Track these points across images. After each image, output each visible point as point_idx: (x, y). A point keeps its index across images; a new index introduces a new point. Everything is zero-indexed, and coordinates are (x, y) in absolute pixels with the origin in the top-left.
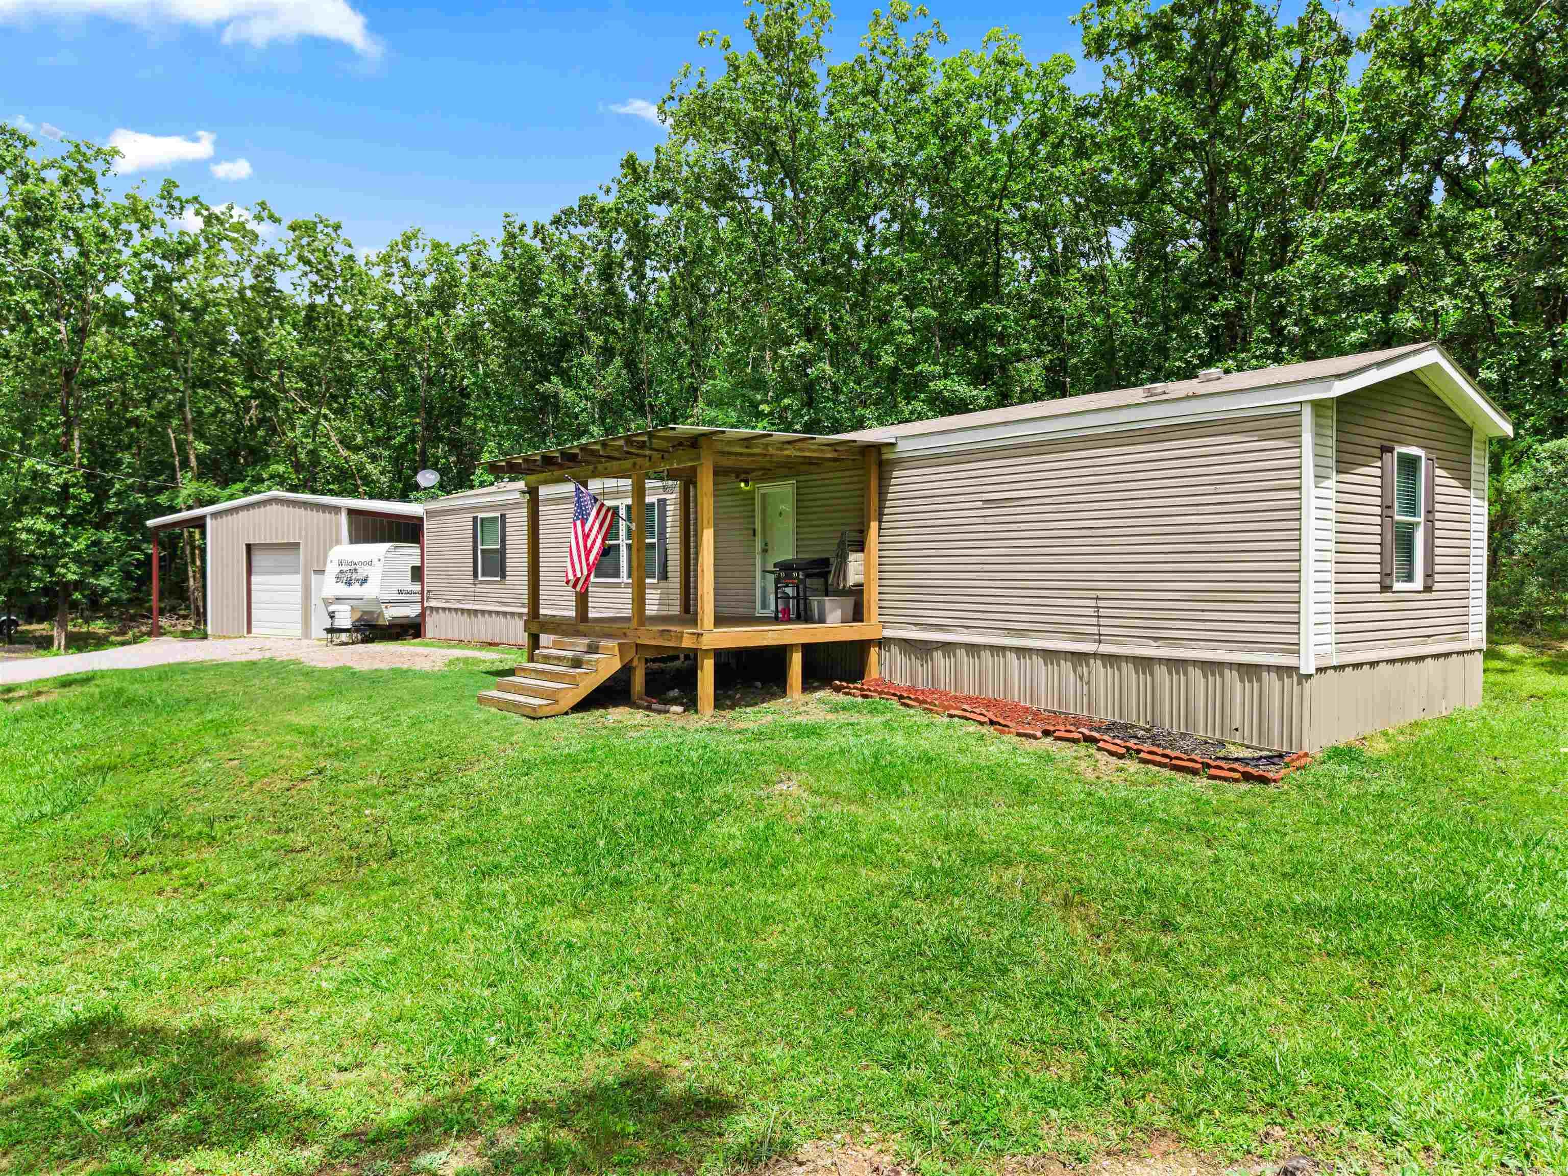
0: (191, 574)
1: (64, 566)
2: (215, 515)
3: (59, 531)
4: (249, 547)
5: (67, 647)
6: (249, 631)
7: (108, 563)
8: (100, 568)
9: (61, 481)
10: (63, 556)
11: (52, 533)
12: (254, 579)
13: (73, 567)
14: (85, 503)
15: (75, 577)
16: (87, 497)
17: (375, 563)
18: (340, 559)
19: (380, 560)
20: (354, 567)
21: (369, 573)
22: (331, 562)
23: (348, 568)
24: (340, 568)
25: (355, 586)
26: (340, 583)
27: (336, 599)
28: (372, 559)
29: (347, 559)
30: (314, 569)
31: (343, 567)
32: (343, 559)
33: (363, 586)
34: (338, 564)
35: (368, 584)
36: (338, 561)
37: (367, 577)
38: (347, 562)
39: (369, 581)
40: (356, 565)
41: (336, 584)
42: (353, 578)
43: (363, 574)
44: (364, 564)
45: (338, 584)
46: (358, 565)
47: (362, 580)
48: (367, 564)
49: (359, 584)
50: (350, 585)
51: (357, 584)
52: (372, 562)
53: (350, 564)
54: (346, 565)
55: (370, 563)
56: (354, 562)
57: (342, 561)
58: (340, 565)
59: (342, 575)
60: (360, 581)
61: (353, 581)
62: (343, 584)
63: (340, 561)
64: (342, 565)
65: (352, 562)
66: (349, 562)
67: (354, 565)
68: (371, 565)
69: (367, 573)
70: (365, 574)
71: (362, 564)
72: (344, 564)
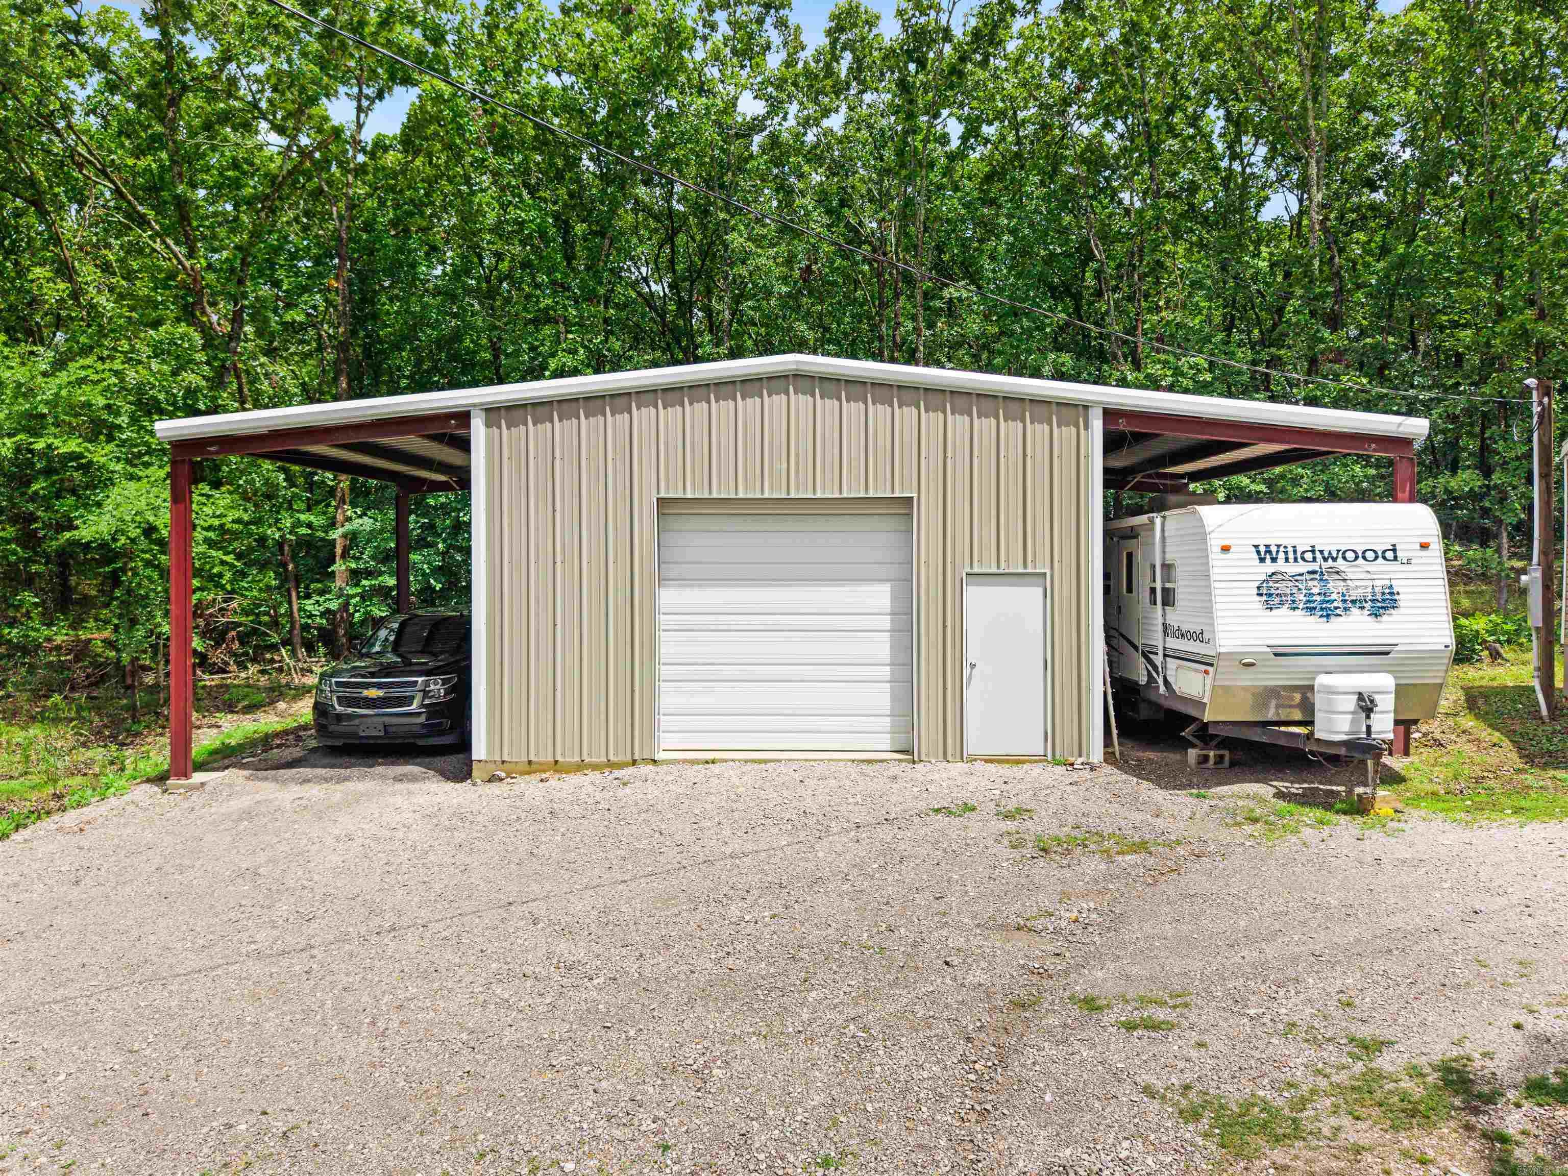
17: (1409, 554)
18: (1262, 542)
19: (1424, 546)
20: (1325, 565)
21: (1394, 583)
22: (1226, 549)
23: (1302, 567)
24: (1269, 567)
25: (1350, 618)
26: (1284, 610)
27: (1276, 655)
28: (1394, 541)
29: (1289, 542)
30: (968, 570)
31: (1281, 565)
32: (1272, 542)
33: (1385, 618)
34: (1255, 556)
35: (1401, 611)
36: (1256, 546)
37: (1392, 594)
38: (1295, 552)
39: (1401, 604)
40: (1334, 560)
41: (1268, 612)
42: (1334, 596)
43: (1370, 583)
44: (1364, 558)
45: (1274, 612)
46: (1340, 560)
47: (1372, 601)
48: (1376, 558)
49: (1366, 612)
50: (1328, 616)
51: (1355, 611)
52: (1394, 550)
53: (1308, 556)
54: (1291, 559)
55: (1390, 555)
56: (1321, 552)
57: (1274, 549)
58: (1268, 560)
59: (1285, 587)
60: (1368, 605)
61: (1335, 604)
62: (1298, 612)
63: (1262, 549)
64: (1274, 560)
65: (1313, 552)
66: (1300, 550)
67: (1325, 559)
68: (1396, 558)
69: (1387, 583)
70: (1378, 583)
71: (1357, 558)
72: (1281, 556)
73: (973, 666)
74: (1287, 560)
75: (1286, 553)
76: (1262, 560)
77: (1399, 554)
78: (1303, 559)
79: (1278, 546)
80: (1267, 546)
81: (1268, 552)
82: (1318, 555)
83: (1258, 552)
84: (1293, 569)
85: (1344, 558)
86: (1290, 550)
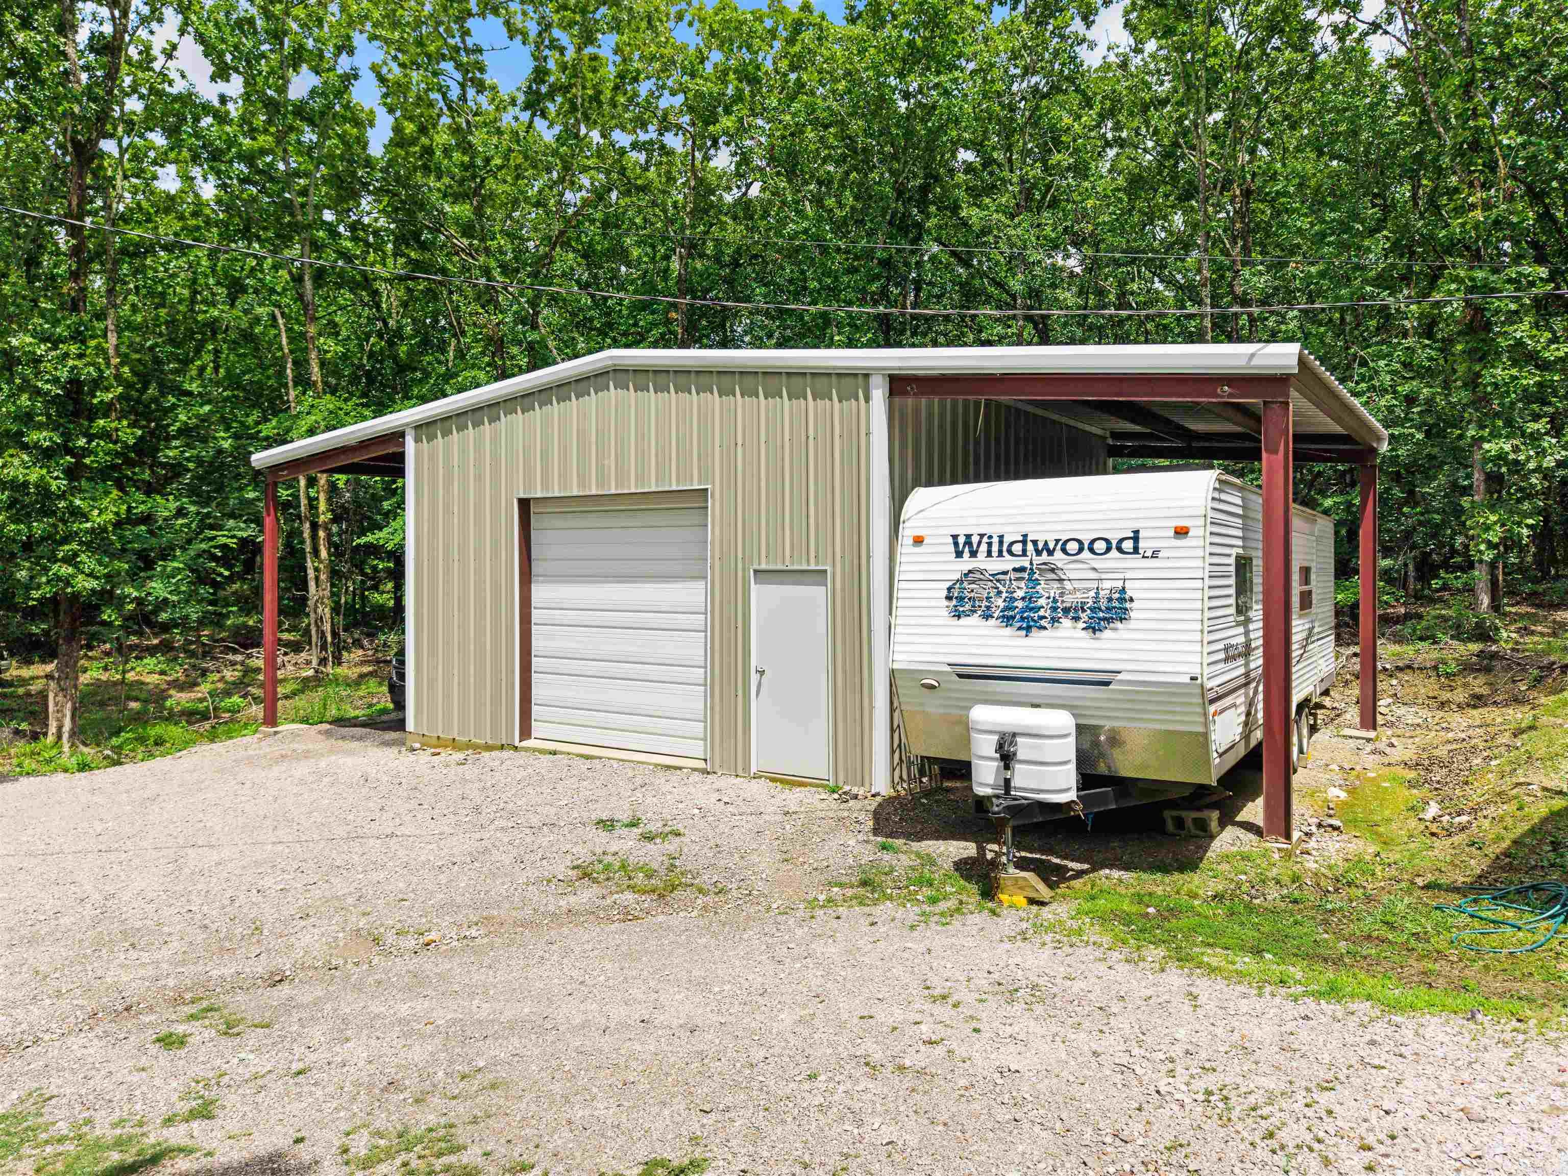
0: (311, 573)
1: (71, 560)
2: (424, 428)
3: (57, 484)
4: (525, 505)
5: (80, 734)
6: (526, 732)
7: (166, 554)
8: (149, 565)
9: (63, 374)
10: (65, 540)
11: (43, 489)
12: (540, 593)
13: (87, 561)
14: (126, 446)
15: (93, 584)
16: (129, 434)
17: (1156, 544)
18: (962, 532)
19: (1182, 532)
20: (1037, 560)
21: (1128, 585)
22: (918, 541)
23: (1008, 563)
24: (967, 563)
25: (1060, 633)
26: (975, 619)
27: (961, 676)
28: (1136, 525)
29: (995, 531)
30: (756, 567)
31: (981, 562)
32: (975, 531)
33: (1107, 634)
34: (952, 548)
35: (1132, 624)
36: (955, 537)
37: (1122, 600)
38: (1001, 543)
39: (1132, 614)
40: (1051, 553)
41: (955, 621)
42: (1042, 602)
43: (1094, 585)
44: (1091, 550)
45: (964, 621)
46: (1058, 554)
47: (1092, 609)
48: (1108, 549)
49: (1081, 625)
50: (1028, 629)
51: (1066, 622)
52: (1136, 538)
53: (1017, 548)
54: (995, 553)
55: (1128, 545)
56: (1035, 542)
57: (975, 540)
58: (966, 554)
59: (981, 591)
60: (1084, 616)
61: (1042, 613)
62: (992, 622)
63: (961, 540)
64: (974, 554)
65: (1024, 542)
66: (1007, 540)
67: (1039, 553)
68: (1136, 550)
69: (1119, 584)
70: (1107, 585)
71: (1081, 550)
72: (984, 548)
73: (762, 673)
74: (989, 554)
75: (990, 544)
76: (959, 554)
77: (1142, 544)
78: (1010, 552)
79: (982, 536)
80: (969, 536)
81: (968, 542)
82: (1030, 547)
83: (956, 544)
84: (995, 565)
85: (1064, 550)
86: (995, 540)
